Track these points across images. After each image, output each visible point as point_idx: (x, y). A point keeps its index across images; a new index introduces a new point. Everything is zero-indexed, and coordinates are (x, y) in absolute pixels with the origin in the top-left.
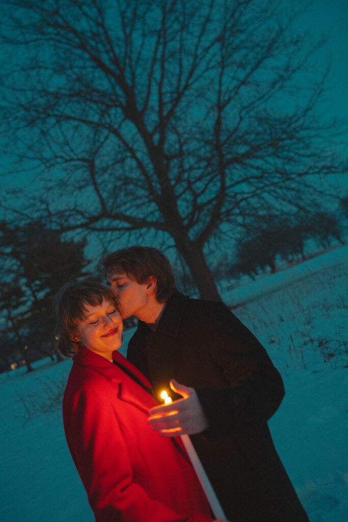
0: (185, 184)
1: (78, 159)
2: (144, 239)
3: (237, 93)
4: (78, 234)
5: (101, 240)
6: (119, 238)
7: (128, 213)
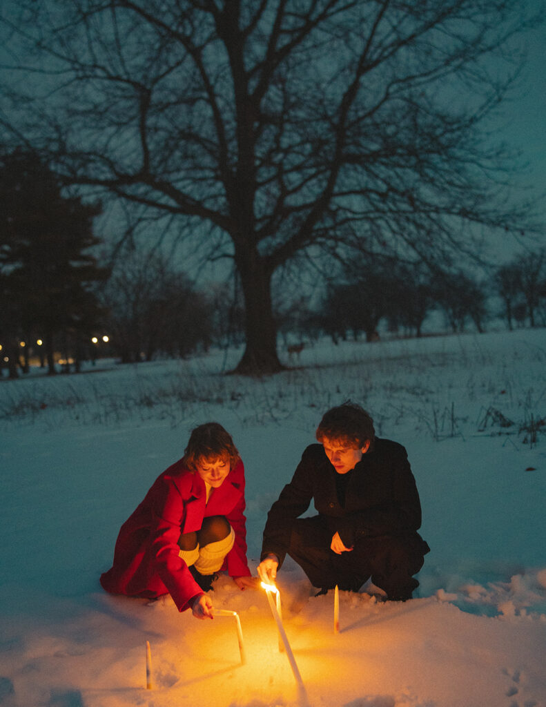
0: (273, 171)
1: (128, 81)
2: (191, 232)
3: (392, 54)
4: (97, 193)
5: (127, 214)
6: (156, 219)
7: (179, 185)
